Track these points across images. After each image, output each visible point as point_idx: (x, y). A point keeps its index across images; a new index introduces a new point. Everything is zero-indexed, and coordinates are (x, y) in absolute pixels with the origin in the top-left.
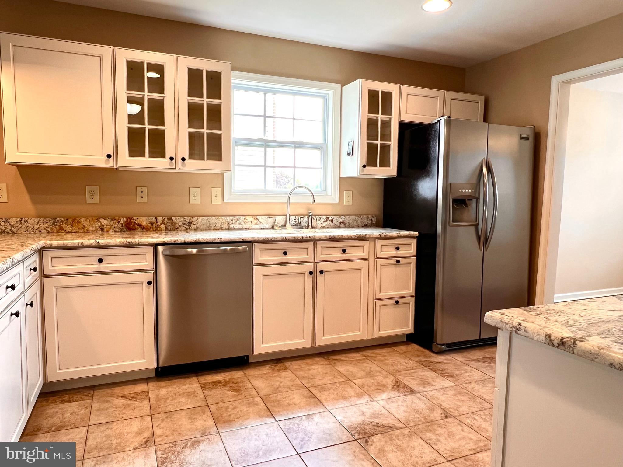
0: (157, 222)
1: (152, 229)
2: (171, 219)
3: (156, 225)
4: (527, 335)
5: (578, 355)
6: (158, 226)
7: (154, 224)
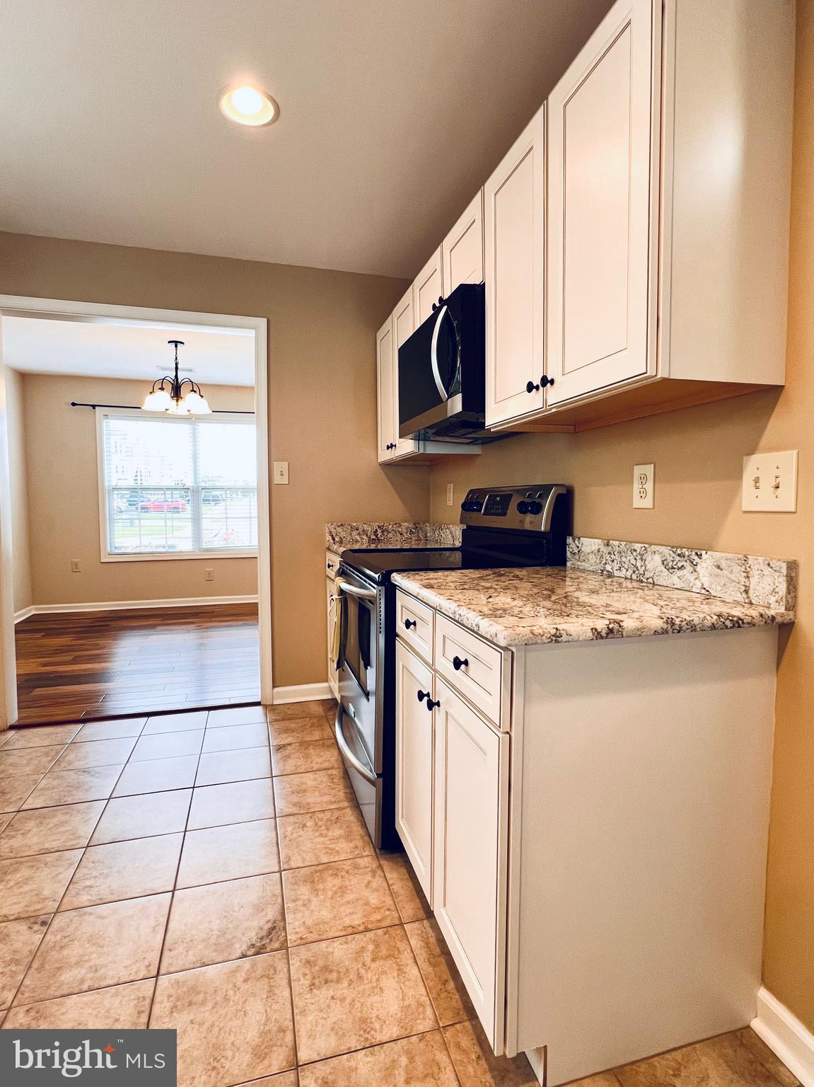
4: (570, 638)
5: (627, 637)
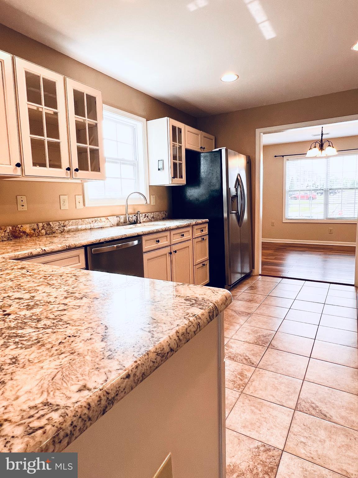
0: (38, 229)
1: (34, 235)
2: (49, 224)
3: (38, 231)
6: (39, 231)
7: (36, 230)
